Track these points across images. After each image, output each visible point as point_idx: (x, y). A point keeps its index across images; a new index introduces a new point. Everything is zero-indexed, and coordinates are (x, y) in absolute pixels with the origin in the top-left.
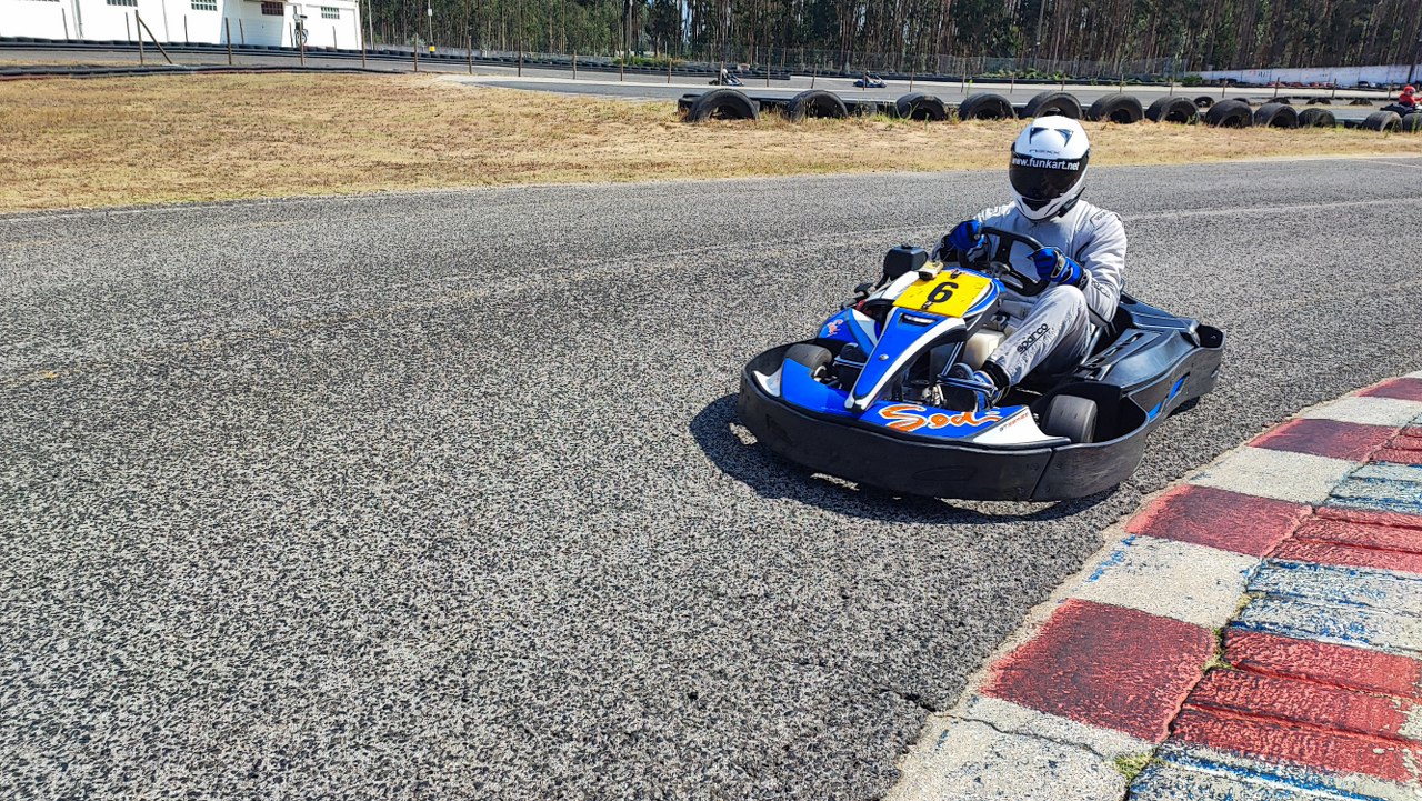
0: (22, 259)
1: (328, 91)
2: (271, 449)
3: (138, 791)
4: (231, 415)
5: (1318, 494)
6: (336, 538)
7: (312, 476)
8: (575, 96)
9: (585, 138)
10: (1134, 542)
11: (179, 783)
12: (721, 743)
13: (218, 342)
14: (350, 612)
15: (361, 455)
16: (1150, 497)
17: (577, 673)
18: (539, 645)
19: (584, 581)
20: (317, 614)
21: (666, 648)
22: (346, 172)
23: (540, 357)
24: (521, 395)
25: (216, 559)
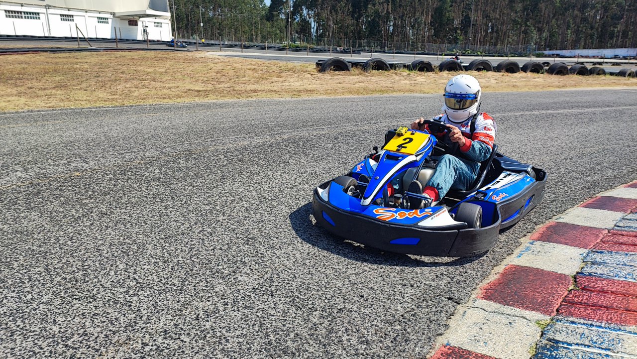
2: (174, 203)
4: (155, 190)
5: (610, 225)
6: (208, 237)
7: (193, 213)
10: (534, 243)
13: (142, 162)
14: (220, 264)
15: (211, 206)
16: (538, 226)
17: (314, 287)
18: (297, 277)
19: (311, 254)
20: (207, 264)
21: (348, 279)
23: (275, 168)
24: (271, 183)
25: (163, 243)
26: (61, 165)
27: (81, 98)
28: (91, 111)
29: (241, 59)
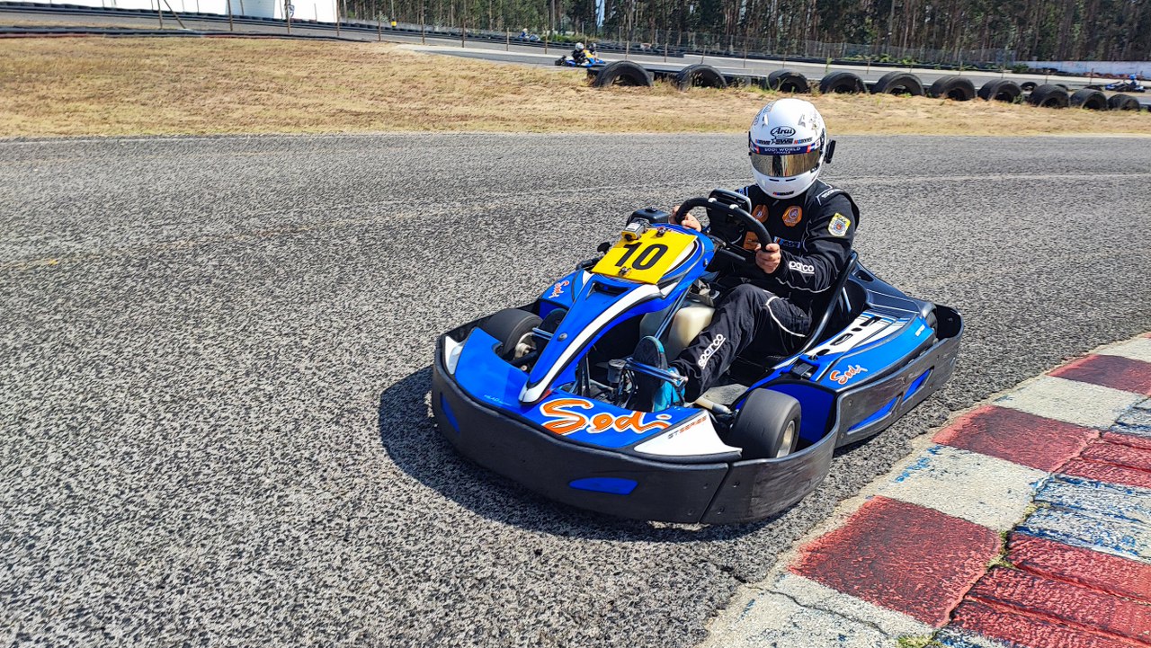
0: (46, 172)
1: (308, 53)
2: (220, 329)
3: (65, 591)
5: (1106, 421)
6: (262, 403)
7: (250, 352)
8: (504, 64)
9: (510, 97)
10: (939, 451)
11: (99, 588)
12: (556, 593)
13: (191, 243)
14: (264, 462)
15: (292, 338)
16: (955, 414)
20: (236, 462)
22: (313, 117)
23: (450, 268)
24: (431, 298)
25: (162, 413)
26: (29, 243)
27: (130, 119)
28: (135, 143)
29: (452, 59)
